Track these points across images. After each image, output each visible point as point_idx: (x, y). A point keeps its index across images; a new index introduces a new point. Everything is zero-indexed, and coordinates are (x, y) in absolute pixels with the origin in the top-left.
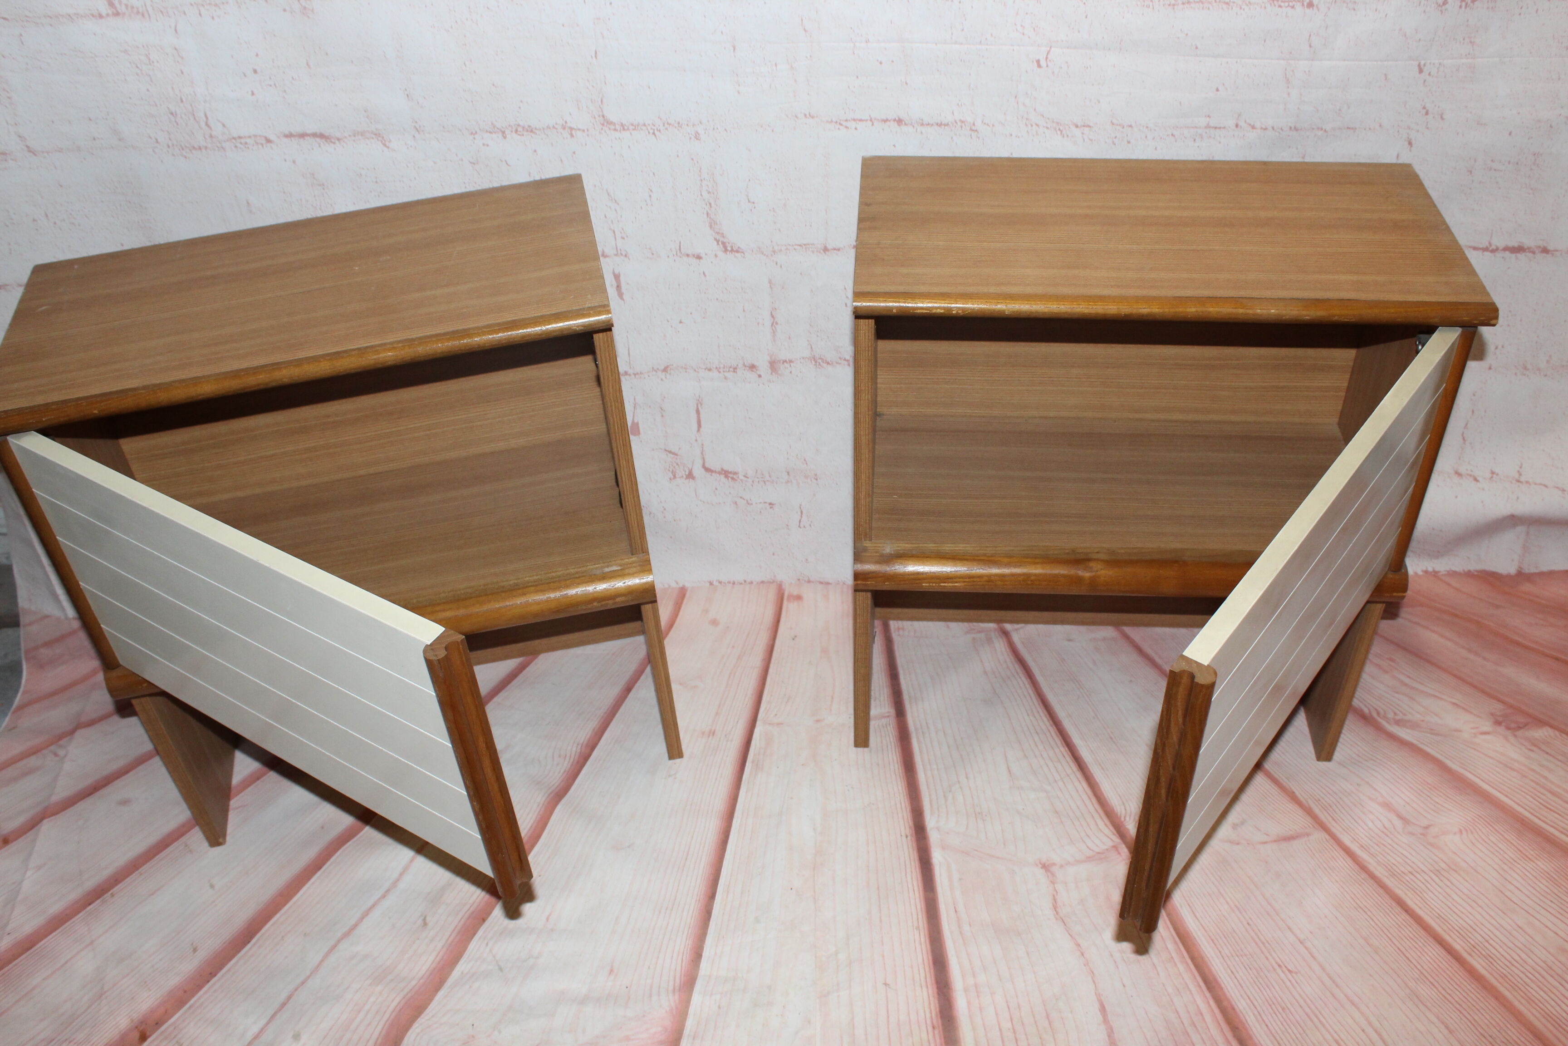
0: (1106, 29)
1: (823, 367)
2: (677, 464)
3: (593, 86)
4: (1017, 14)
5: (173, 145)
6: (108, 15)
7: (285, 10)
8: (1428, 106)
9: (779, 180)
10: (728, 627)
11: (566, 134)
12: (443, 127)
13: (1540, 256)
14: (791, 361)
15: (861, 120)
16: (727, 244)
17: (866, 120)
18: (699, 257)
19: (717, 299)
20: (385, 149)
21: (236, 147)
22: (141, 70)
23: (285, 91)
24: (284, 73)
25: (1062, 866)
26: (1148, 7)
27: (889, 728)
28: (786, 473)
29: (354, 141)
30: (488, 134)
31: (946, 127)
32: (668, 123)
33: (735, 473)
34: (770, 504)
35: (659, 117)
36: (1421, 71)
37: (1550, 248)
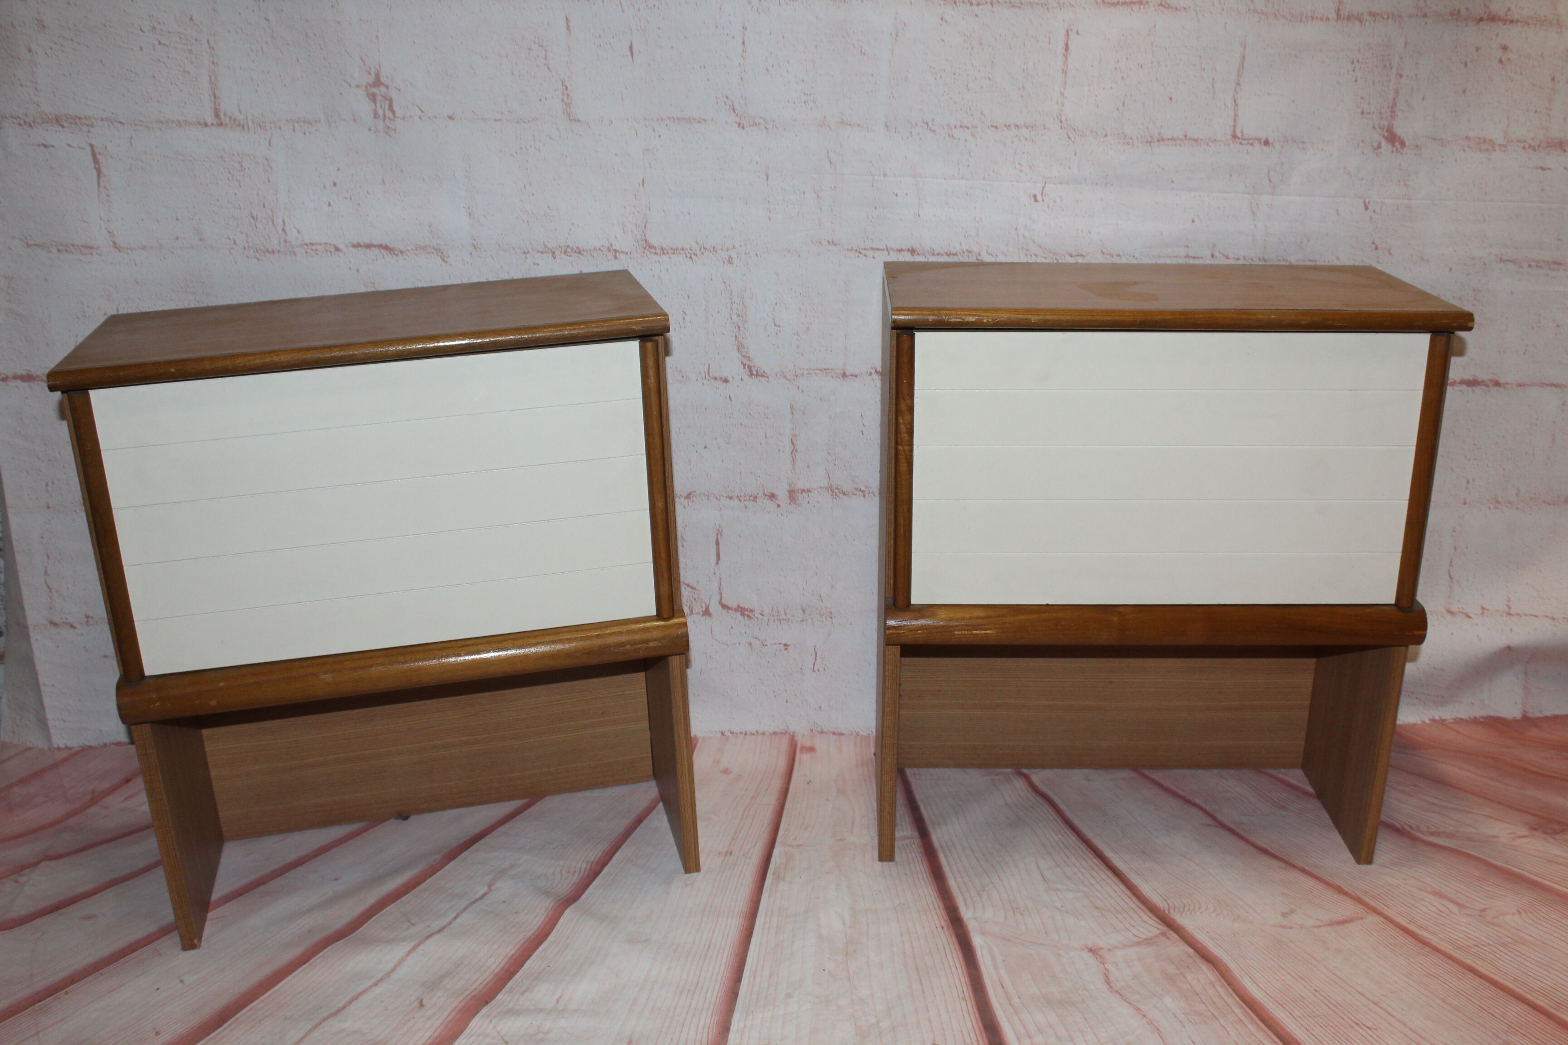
0: (1093, 164)
1: (840, 498)
2: (695, 599)
3: (638, 212)
4: (1015, 153)
5: (249, 247)
6: (212, 125)
7: (370, 130)
8: (1377, 241)
9: (803, 304)
10: (740, 775)
11: (611, 256)
12: (499, 245)
13: (1493, 390)
14: (809, 491)
15: (878, 249)
16: (753, 368)
17: (883, 250)
18: (726, 381)
19: (741, 424)
20: (443, 263)
21: (306, 252)
22: (233, 175)
23: (359, 204)
24: (361, 187)
25: (1109, 950)
26: (1128, 143)
27: (913, 846)
28: (802, 611)
29: (416, 254)
30: (540, 254)
31: (955, 257)
32: (704, 248)
33: (752, 611)
34: (785, 645)
35: (696, 242)
36: (1366, 208)
37: (1502, 381)
